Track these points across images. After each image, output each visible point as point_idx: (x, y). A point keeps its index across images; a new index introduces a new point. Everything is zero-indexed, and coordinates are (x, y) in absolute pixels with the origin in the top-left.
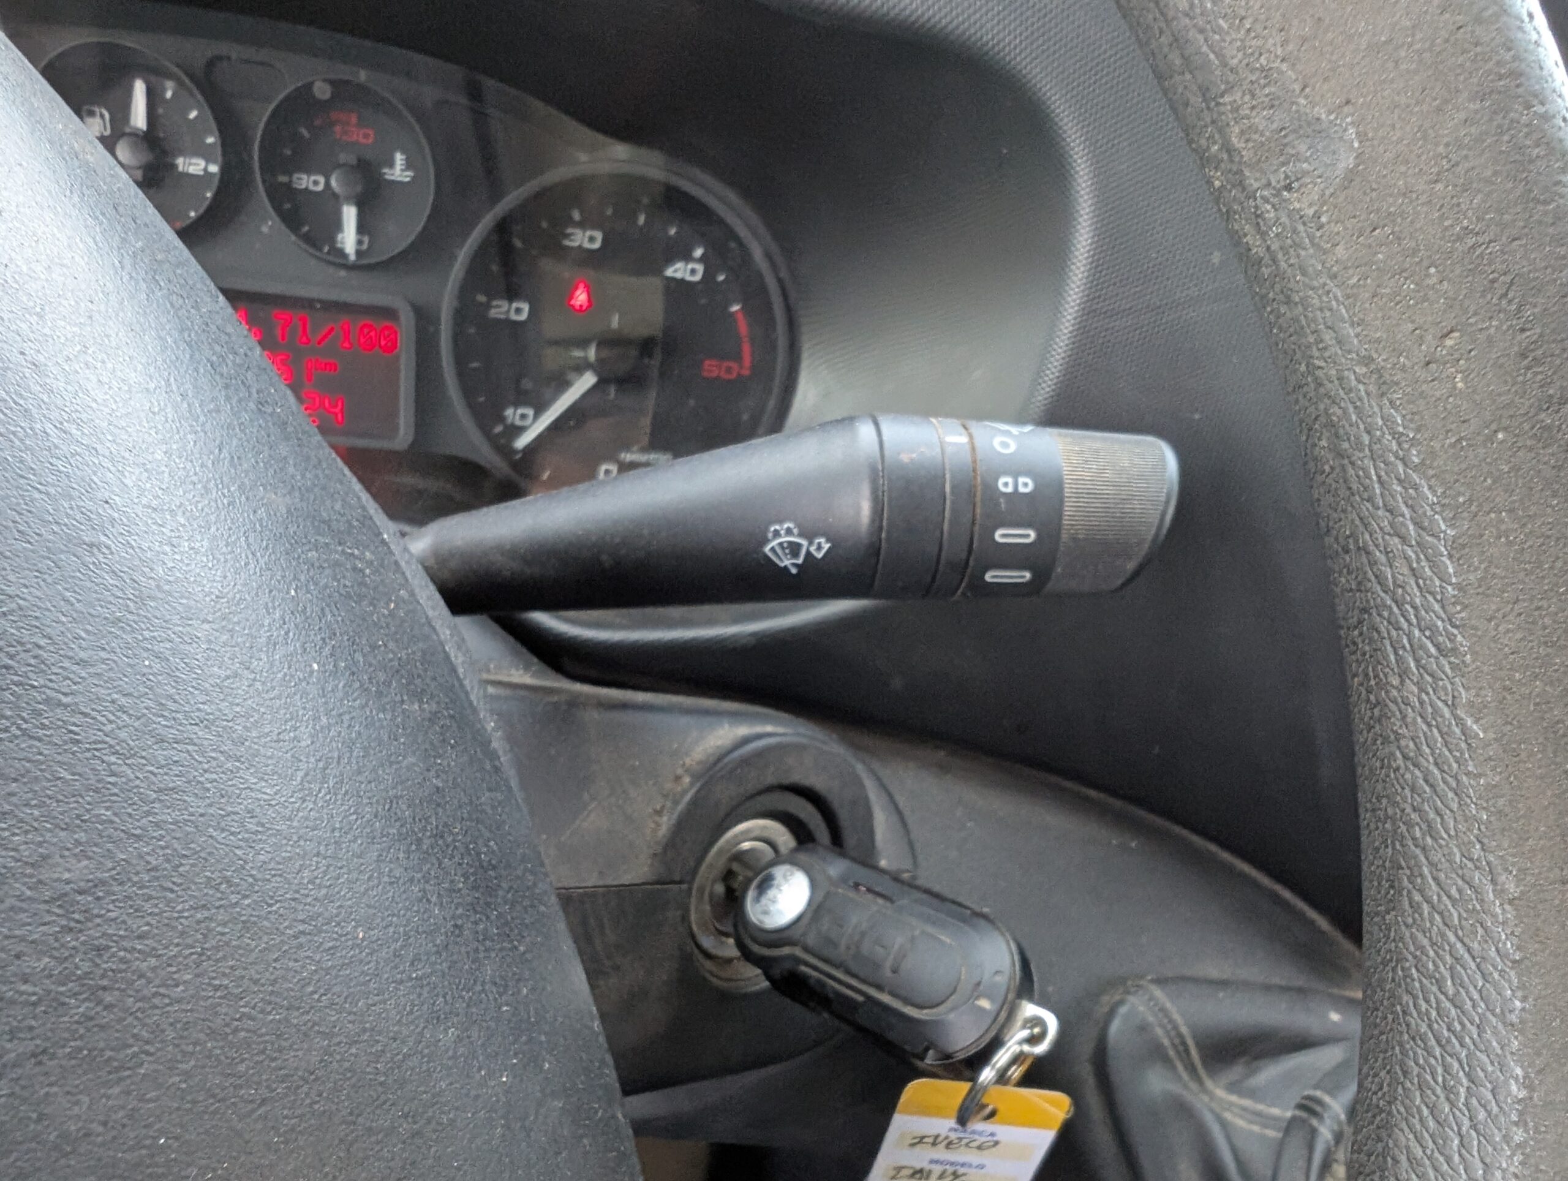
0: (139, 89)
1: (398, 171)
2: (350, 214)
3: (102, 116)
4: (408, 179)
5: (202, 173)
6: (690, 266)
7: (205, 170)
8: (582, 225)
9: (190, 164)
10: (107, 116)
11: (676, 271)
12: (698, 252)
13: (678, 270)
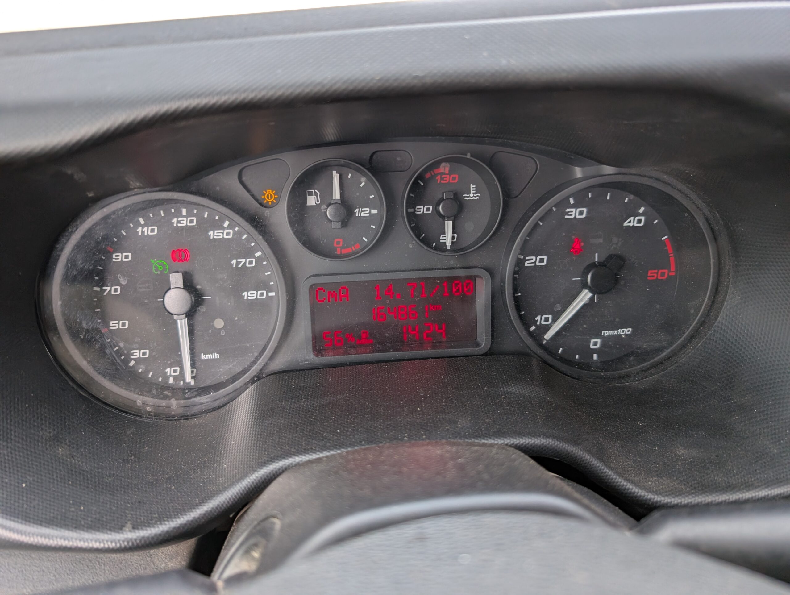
0: (336, 176)
1: (472, 195)
2: (449, 225)
3: (316, 194)
4: (478, 198)
5: (368, 215)
6: (637, 218)
7: (370, 212)
8: (575, 206)
9: (362, 211)
10: (319, 194)
11: (630, 222)
12: (642, 210)
13: (631, 222)
